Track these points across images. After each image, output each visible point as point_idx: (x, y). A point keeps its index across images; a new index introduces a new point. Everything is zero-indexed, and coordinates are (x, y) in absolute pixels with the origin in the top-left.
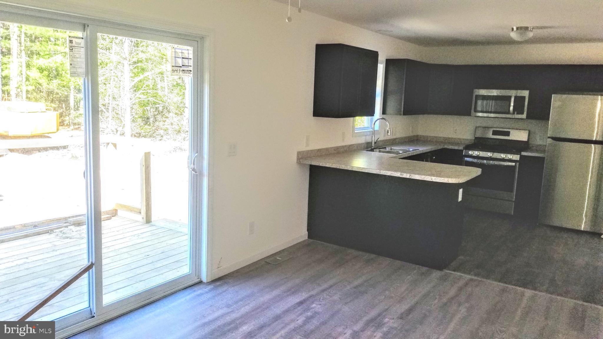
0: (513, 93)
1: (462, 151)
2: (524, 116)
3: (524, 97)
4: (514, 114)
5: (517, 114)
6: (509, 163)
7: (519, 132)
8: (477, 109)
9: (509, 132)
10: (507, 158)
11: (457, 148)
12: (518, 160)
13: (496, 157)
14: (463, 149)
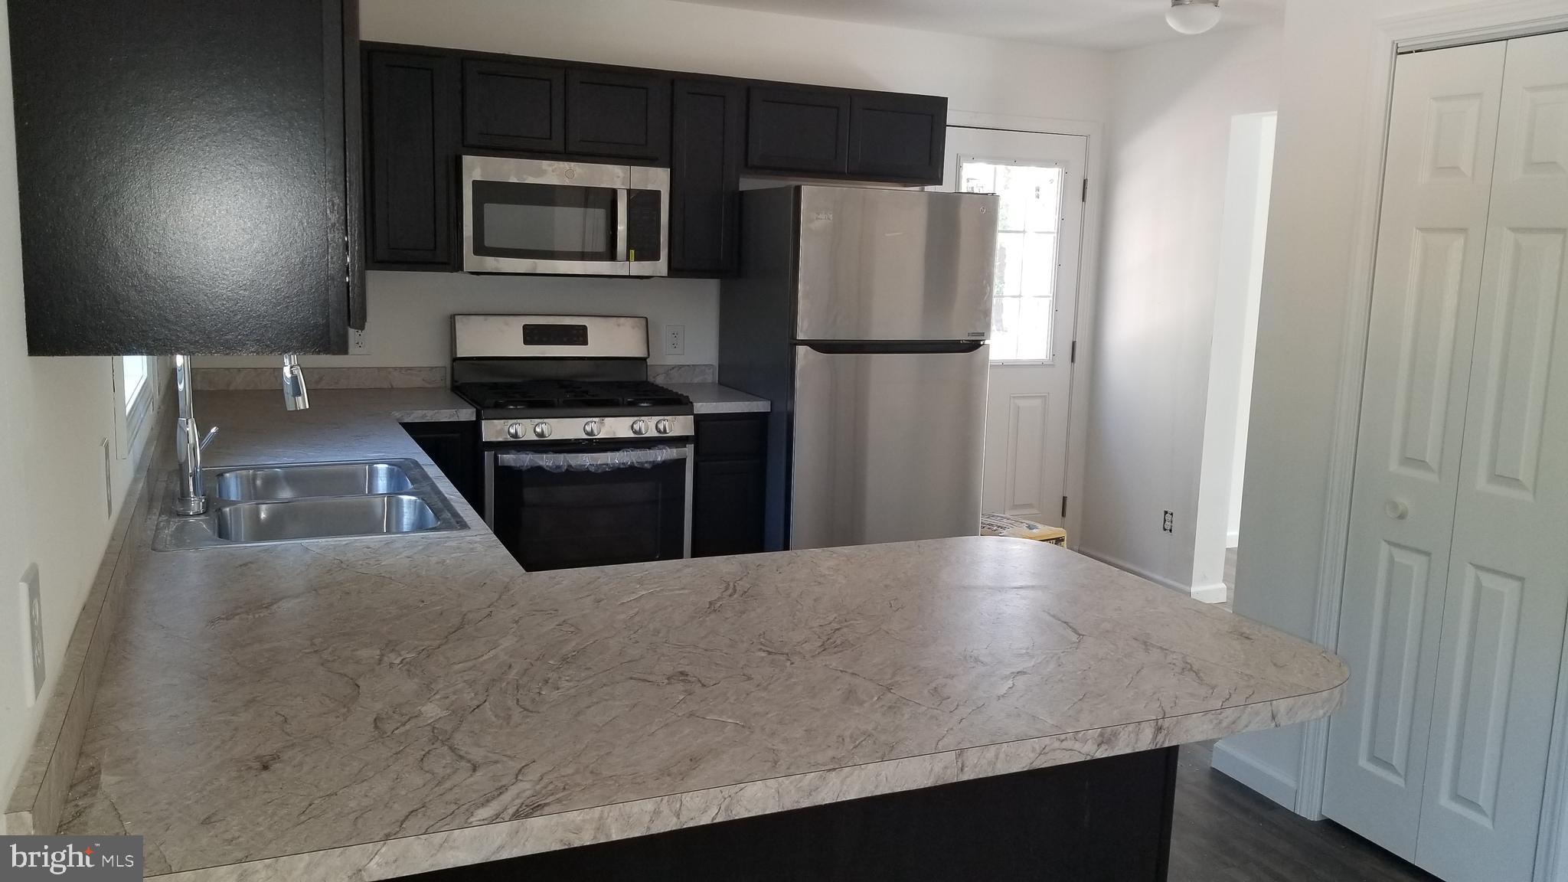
0: (613, 176)
1: (475, 427)
2: (661, 266)
3: (657, 194)
4: (628, 259)
5: (637, 259)
6: (669, 450)
7: (619, 325)
8: (487, 243)
9: (584, 328)
10: (653, 433)
11: (449, 418)
12: (691, 433)
13: (614, 433)
14: (475, 419)
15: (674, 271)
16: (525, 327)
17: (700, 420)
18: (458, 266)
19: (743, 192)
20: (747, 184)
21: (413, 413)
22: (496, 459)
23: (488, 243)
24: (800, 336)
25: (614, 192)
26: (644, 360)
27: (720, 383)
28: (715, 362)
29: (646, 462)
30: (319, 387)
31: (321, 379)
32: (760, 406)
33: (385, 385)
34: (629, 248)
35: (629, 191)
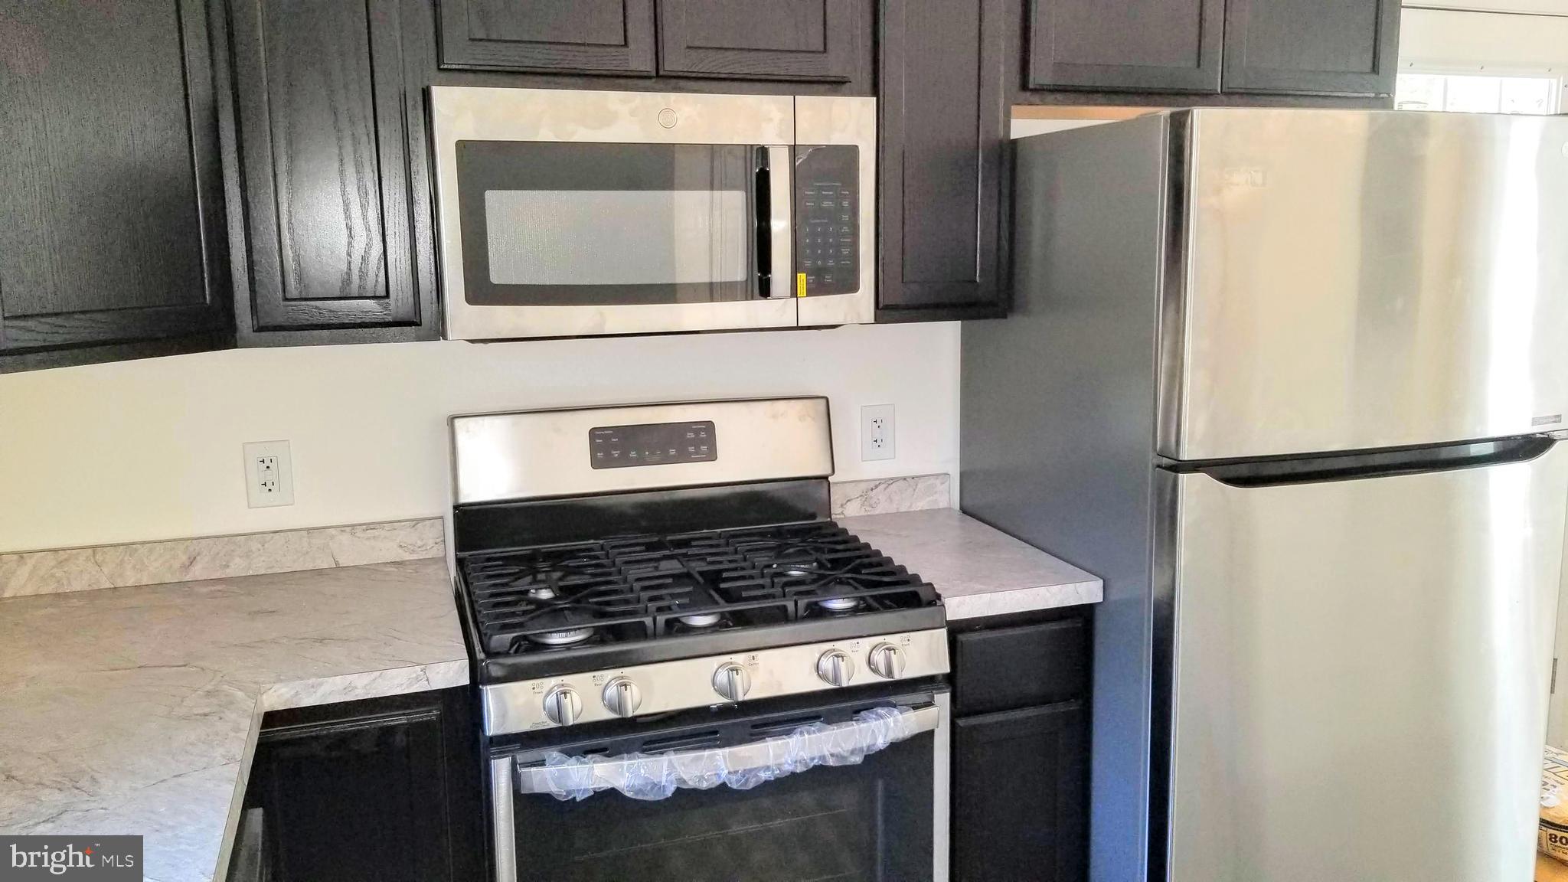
0: (758, 119)
1: (467, 704)
3: (852, 151)
4: (794, 293)
5: (811, 292)
6: (900, 717)
7: (774, 417)
8: (496, 278)
9: (709, 427)
10: (863, 677)
11: (410, 685)
12: (945, 668)
13: (780, 684)
14: (468, 682)
15: (887, 311)
16: (594, 433)
17: (957, 631)
18: (439, 331)
19: (1015, 141)
20: (1026, 125)
21: (320, 684)
22: (515, 777)
23: (497, 276)
24: (1187, 453)
25: (763, 152)
26: (826, 478)
27: (964, 510)
28: (954, 470)
29: (853, 752)
30: (188, 578)
31: (192, 561)
32: (1084, 591)
33: (325, 563)
34: (796, 269)
35: (794, 149)
